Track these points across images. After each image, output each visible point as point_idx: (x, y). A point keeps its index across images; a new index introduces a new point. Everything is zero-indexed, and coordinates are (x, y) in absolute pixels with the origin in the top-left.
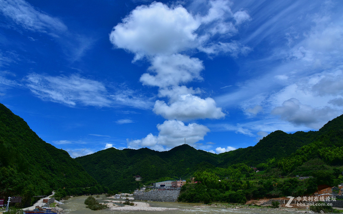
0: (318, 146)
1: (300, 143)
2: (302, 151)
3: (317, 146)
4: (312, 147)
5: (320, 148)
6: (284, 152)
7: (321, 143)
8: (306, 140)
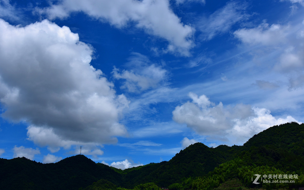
0: (238, 165)
1: (221, 160)
2: (220, 170)
3: (236, 164)
4: (232, 165)
5: (240, 167)
6: (203, 170)
7: (241, 160)
8: (228, 156)
